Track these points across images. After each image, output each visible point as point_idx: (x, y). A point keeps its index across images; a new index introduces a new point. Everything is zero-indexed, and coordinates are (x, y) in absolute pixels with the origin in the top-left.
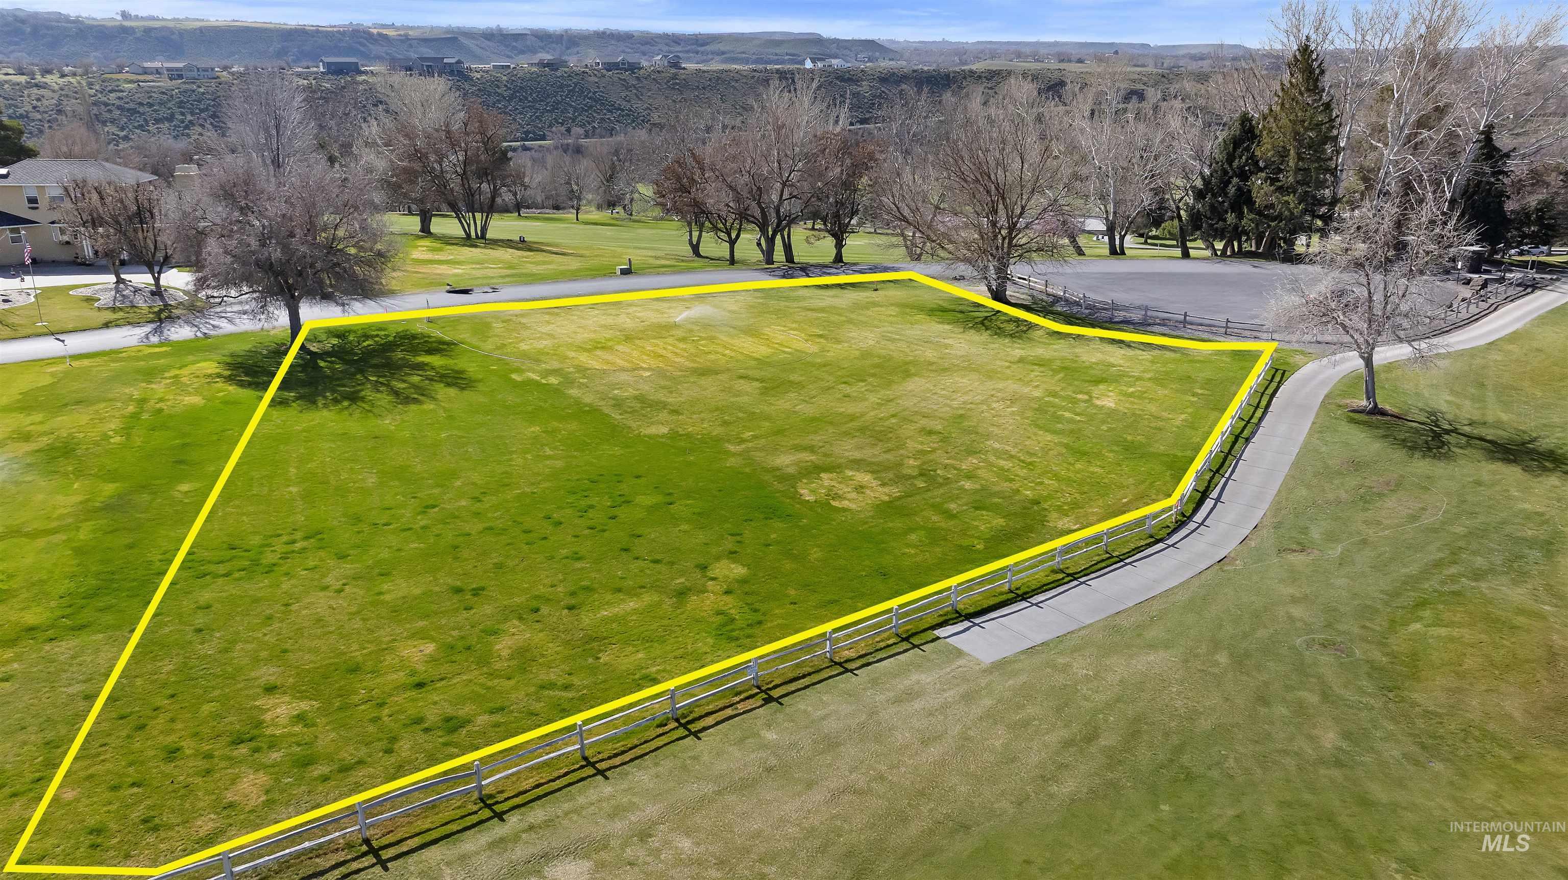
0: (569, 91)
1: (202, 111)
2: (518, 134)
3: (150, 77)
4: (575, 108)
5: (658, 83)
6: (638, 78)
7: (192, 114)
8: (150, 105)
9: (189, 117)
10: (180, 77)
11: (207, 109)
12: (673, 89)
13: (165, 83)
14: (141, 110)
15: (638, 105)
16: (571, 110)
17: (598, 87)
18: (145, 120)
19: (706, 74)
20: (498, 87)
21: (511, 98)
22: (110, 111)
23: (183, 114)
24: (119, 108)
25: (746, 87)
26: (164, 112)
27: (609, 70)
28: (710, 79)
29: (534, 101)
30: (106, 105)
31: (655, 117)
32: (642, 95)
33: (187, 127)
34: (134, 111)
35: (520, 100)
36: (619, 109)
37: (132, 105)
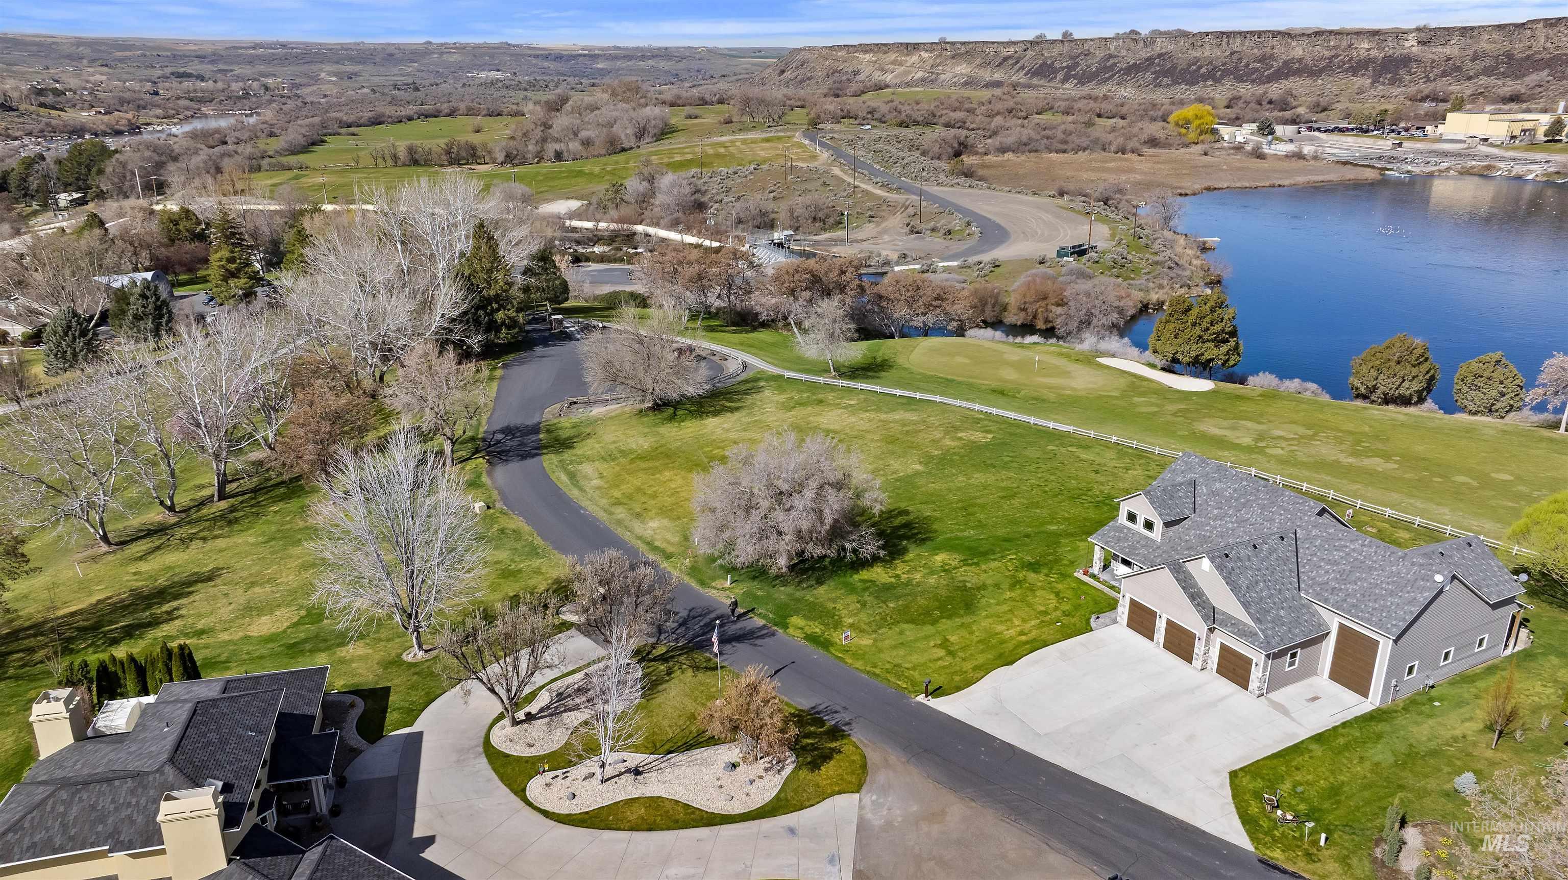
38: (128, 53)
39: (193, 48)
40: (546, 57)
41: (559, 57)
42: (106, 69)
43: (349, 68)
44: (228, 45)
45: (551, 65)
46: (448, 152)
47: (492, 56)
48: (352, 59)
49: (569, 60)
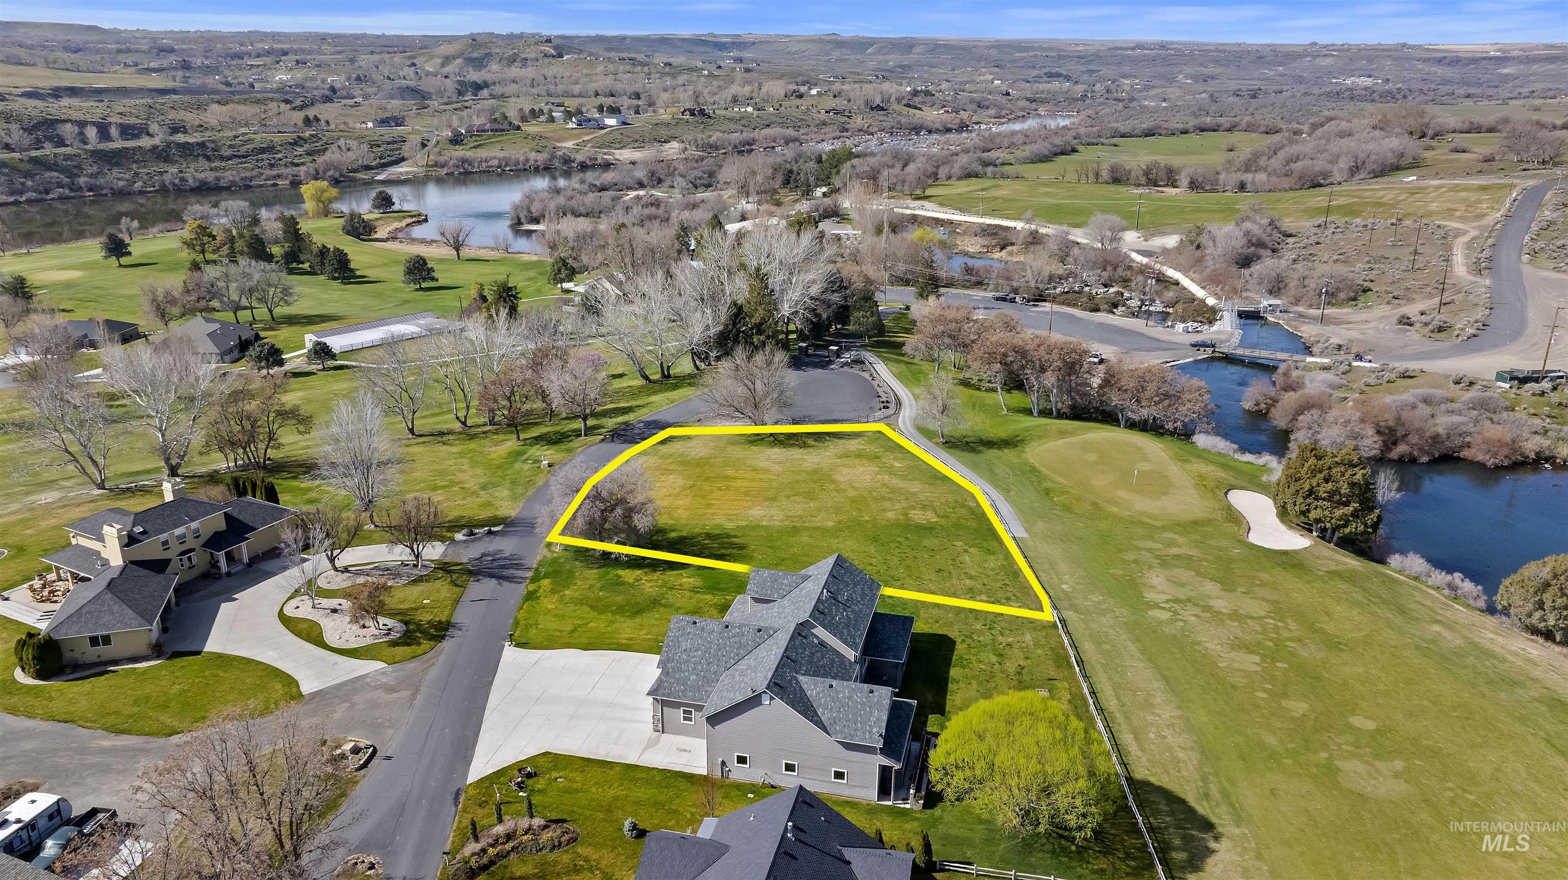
38: (1025, 54)
39: (1081, 48)
40: (1439, 61)
41: (1456, 61)
42: (996, 69)
43: (1211, 70)
44: (1111, 45)
45: (1440, 71)
46: (1147, 173)
47: (1371, 60)
48: (1216, 61)
49: (1467, 65)
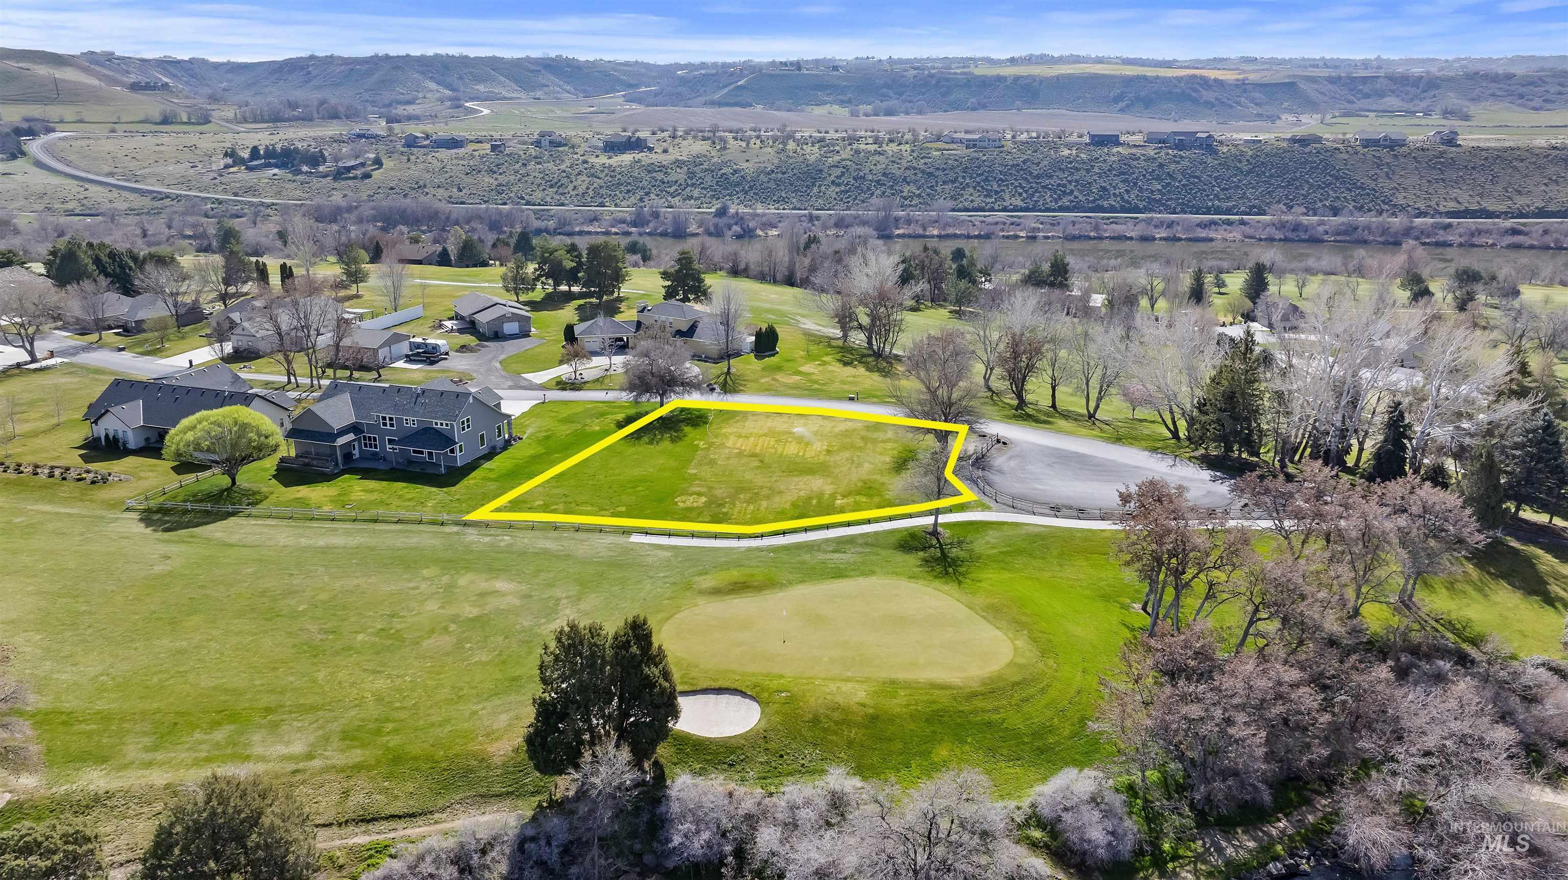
0: (1312, 168)
1: (979, 175)
2: (1243, 208)
3: (955, 146)
4: (1312, 185)
5: (1418, 162)
6: (1395, 156)
7: (971, 178)
8: (944, 170)
9: (968, 181)
10: (975, 146)
11: (982, 174)
12: (1434, 168)
13: (961, 151)
14: (937, 173)
15: (1386, 185)
16: (1306, 187)
17: (1346, 165)
18: (937, 182)
19: (1483, 153)
20: (1240, 162)
21: (1250, 172)
22: (915, 174)
23: (964, 177)
24: (923, 172)
25: (1532, 167)
26: (952, 175)
27: (1365, 147)
28: (1486, 159)
29: (1271, 176)
30: (915, 169)
31: (1400, 199)
32: (1393, 174)
33: (963, 189)
34: (931, 174)
35: (1258, 175)
36: (1361, 188)
37: (931, 170)
